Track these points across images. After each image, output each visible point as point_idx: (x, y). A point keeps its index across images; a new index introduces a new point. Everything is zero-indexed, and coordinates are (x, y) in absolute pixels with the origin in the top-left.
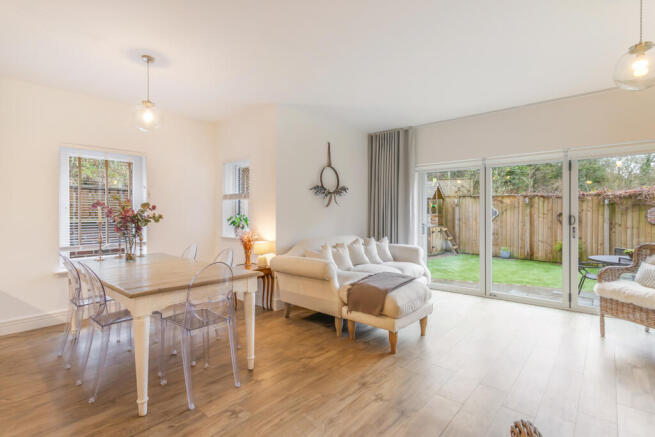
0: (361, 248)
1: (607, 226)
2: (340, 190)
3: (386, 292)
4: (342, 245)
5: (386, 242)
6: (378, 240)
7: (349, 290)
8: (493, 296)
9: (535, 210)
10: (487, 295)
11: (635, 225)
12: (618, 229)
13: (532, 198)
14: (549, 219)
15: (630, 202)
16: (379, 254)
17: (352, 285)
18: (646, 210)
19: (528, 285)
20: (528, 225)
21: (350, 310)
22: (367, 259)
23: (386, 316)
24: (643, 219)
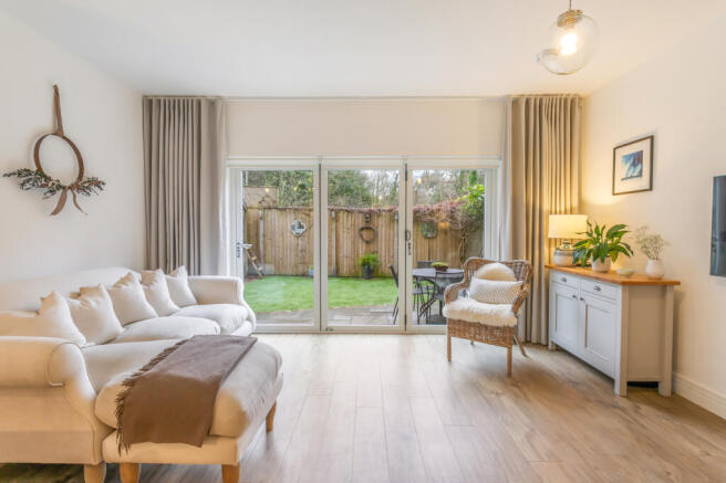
0: (137, 291)
2: (85, 184)
3: (214, 386)
4: (96, 290)
5: (181, 274)
6: (166, 271)
7: (122, 397)
8: (330, 331)
9: (340, 225)
10: (324, 331)
14: (353, 234)
16: (171, 296)
17: (130, 383)
19: (347, 306)
20: (334, 238)
21: (126, 443)
22: (150, 309)
23: (218, 436)
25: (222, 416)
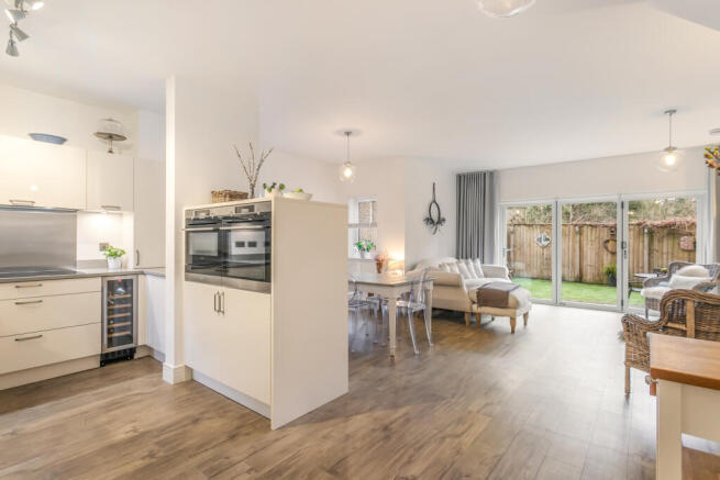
1: (646, 252)
2: (441, 221)
3: (508, 292)
5: (478, 261)
6: (473, 260)
7: (478, 293)
8: (563, 305)
9: (584, 238)
10: (559, 304)
11: (670, 250)
12: (655, 254)
13: (581, 227)
14: (597, 245)
15: (665, 231)
16: (475, 271)
17: (479, 289)
18: (679, 238)
20: (578, 250)
23: (510, 307)
24: (676, 245)
25: (511, 301)
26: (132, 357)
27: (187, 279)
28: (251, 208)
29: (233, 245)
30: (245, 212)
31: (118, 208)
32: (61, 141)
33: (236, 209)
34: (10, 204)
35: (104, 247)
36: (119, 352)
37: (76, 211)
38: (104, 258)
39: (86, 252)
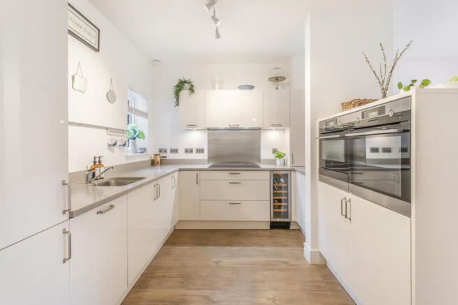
26: (289, 228)
27: (320, 180)
28: (381, 109)
29: (368, 150)
30: (374, 115)
31: (280, 125)
32: (252, 87)
33: (363, 113)
34: (228, 127)
35: (275, 151)
36: (280, 222)
37: (260, 129)
38: (274, 158)
39: (266, 154)
